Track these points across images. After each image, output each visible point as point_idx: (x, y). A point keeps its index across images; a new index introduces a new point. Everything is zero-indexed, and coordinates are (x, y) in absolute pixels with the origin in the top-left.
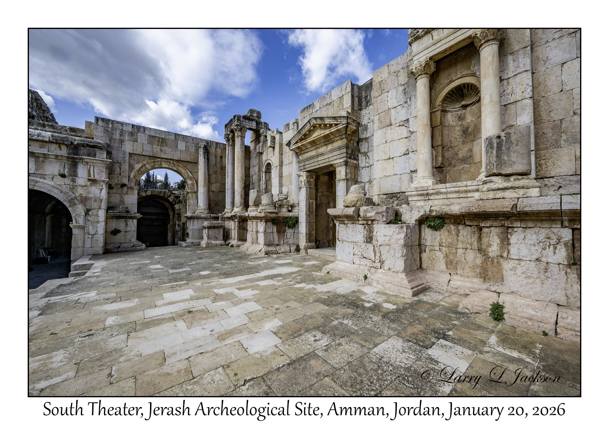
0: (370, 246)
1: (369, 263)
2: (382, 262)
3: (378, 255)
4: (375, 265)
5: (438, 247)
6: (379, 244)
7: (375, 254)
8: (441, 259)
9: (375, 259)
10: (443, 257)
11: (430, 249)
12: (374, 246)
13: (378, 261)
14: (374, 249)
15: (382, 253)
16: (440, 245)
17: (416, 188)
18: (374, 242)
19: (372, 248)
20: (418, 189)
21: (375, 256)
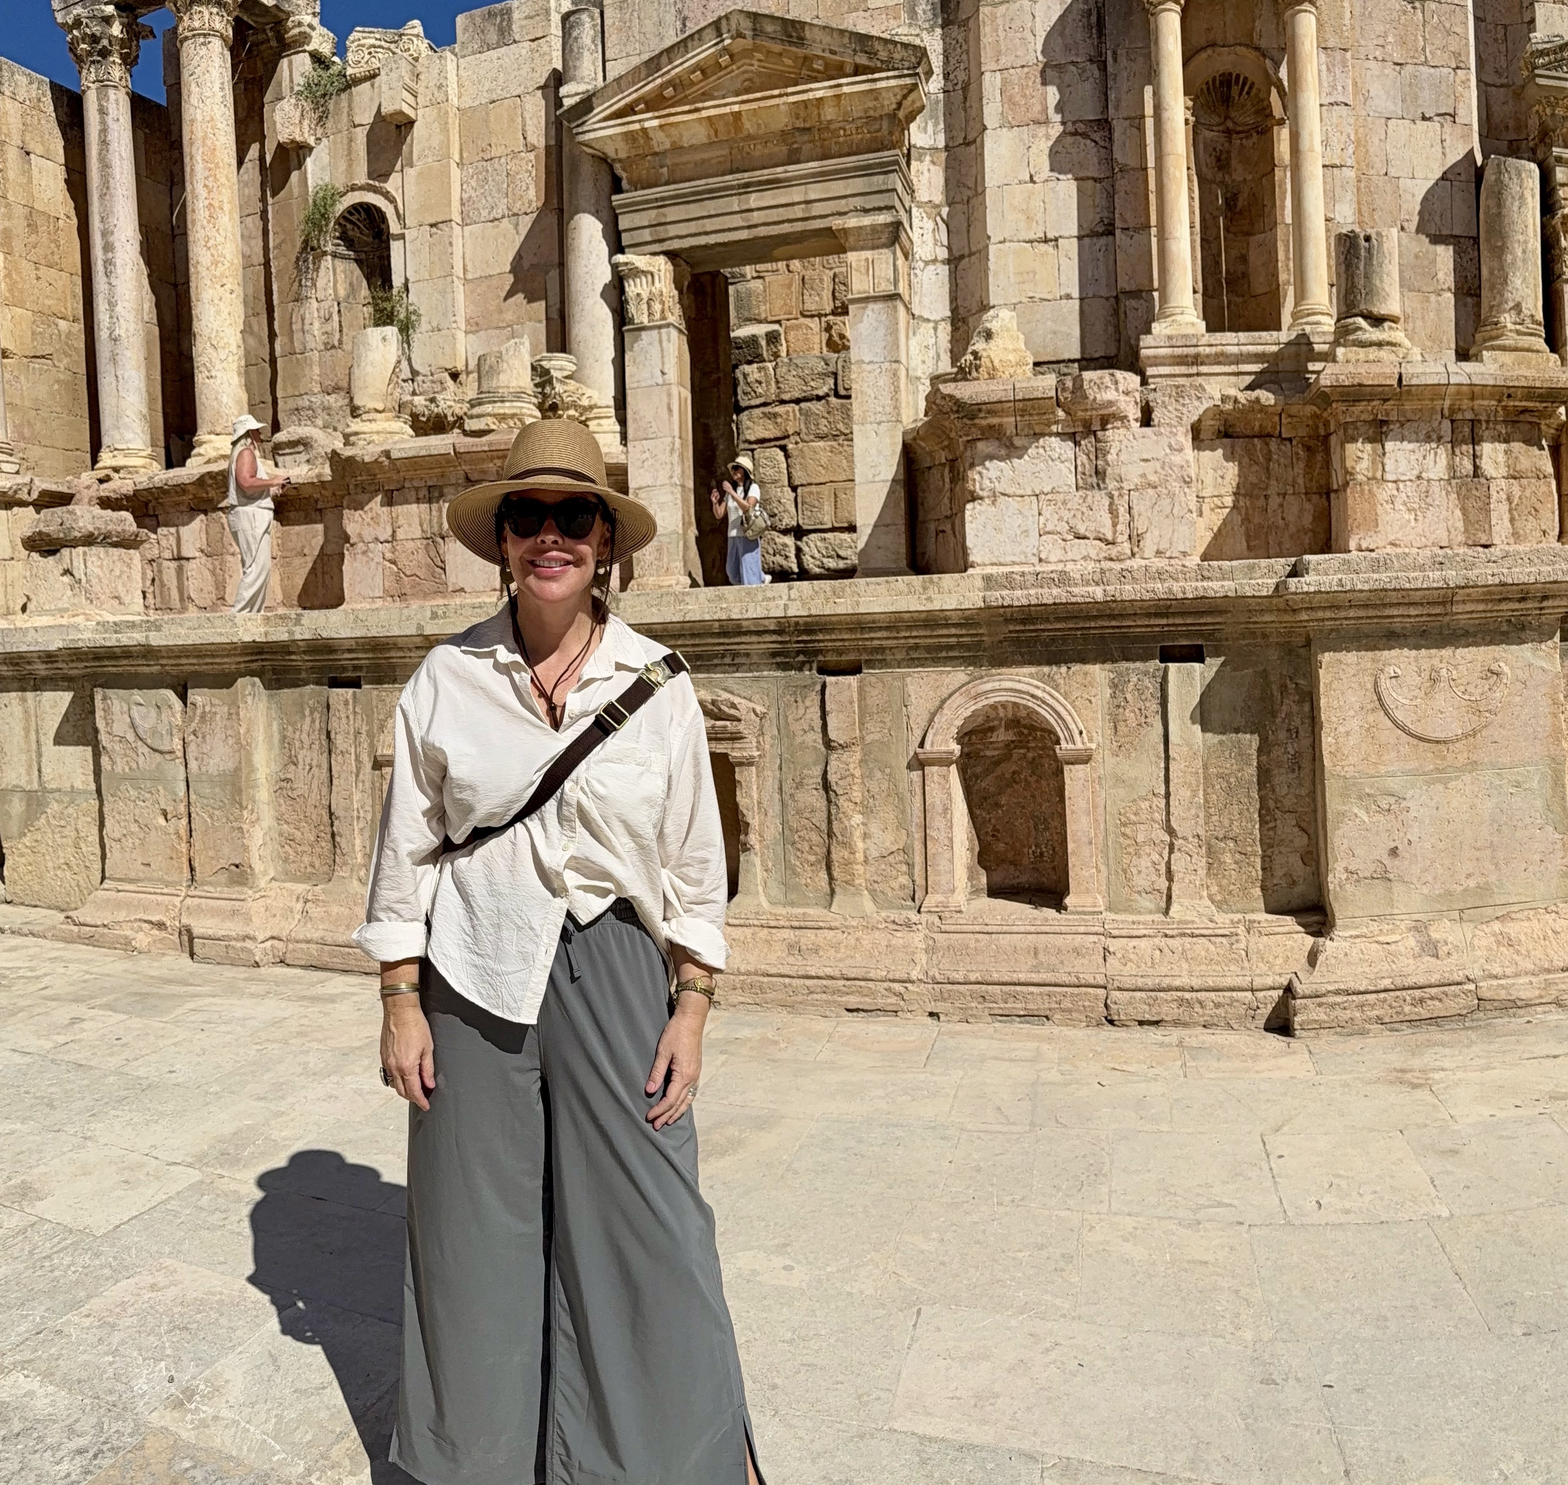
0: (1100, 499)
1: (1093, 548)
2: (1136, 539)
3: (1124, 517)
4: (1114, 551)
6: (1127, 486)
7: (1115, 517)
9: (1114, 533)
12: (1111, 497)
13: (1123, 538)
14: (1111, 505)
15: (1135, 511)
17: (1170, 338)
18: (1111, 485)
19: (1106, 502)
20: (1174, 342)
21: (1115, 525)
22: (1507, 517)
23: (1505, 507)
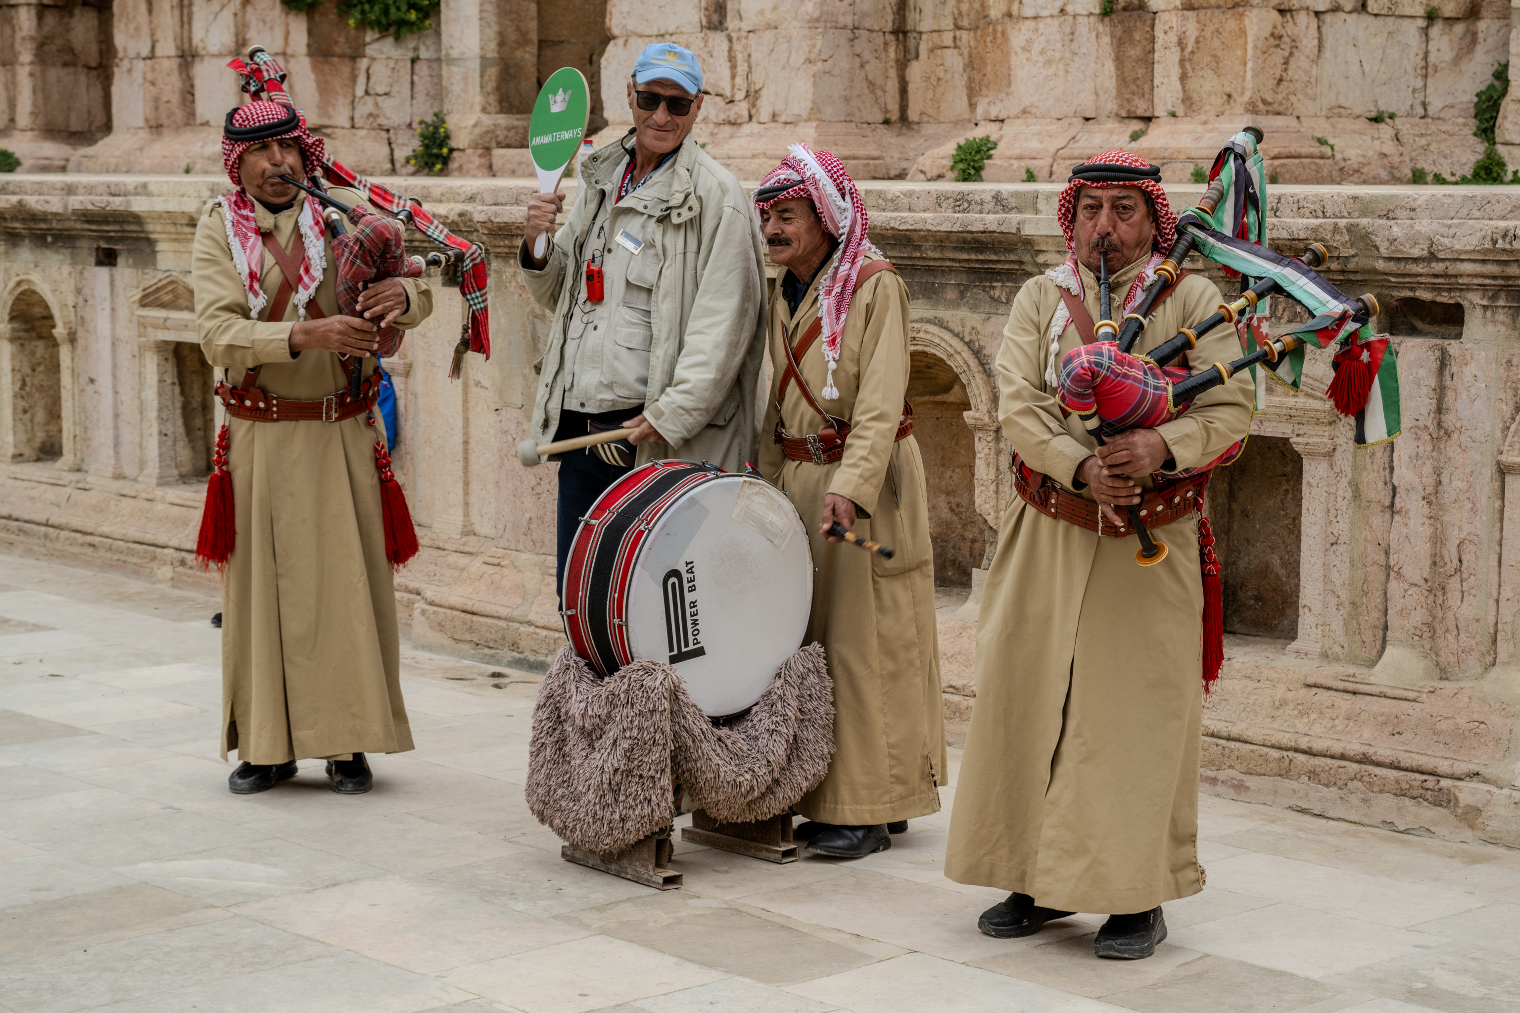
0: (718, 40)
2: (753, 96)
4: (733, 114)
5: (951, 34)
6: (746, 26)
7: (733, 67)
8: (957, 76)
9: (733, 87)
10: (961, 66)
11: (930, 45)
12: (730, 40)
13: (739, 96)
14: (730, 50)
15: (753, 60)
16: (958, 27)
18: (731, 23)
19: (725, 46)
21: (733, 77)
22: (1176, 72)
23: (1174, 56)
